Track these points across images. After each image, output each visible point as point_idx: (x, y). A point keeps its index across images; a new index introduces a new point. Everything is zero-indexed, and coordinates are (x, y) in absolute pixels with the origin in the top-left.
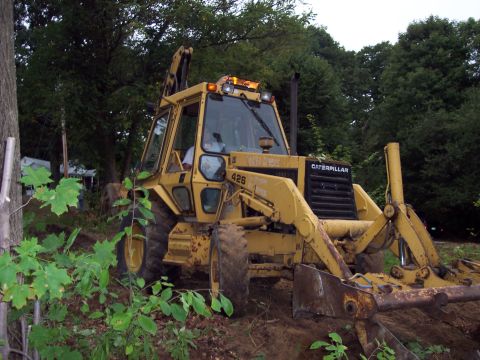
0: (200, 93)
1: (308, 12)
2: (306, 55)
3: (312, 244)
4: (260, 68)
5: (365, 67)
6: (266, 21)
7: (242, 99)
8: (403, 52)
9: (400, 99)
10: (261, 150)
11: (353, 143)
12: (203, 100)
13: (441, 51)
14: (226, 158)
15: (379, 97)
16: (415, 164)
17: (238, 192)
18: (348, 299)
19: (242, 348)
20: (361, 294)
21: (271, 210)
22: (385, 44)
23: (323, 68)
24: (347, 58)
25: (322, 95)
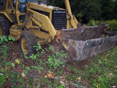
14: (27, 4)
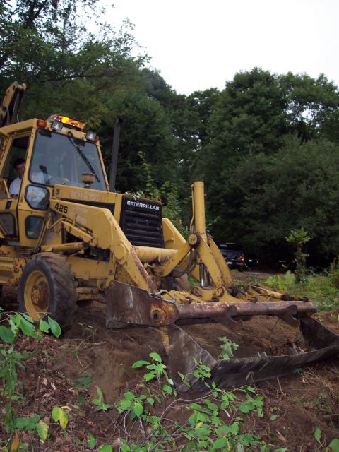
0: (31, 129)
1: (143, 55)
2: (140, 95)
3: (125, 266)
4: (96, 105)
5: (194, 110)
6: (104, 61)
7: (69, 137)
8: (229, 99)
9: (225, 141)
10: (83, 185)
11: (181, 180)
12: (33, 135)
13: (262, 100)
15: (206, 138)
16: (236, 202)
17: (60, 220)
18: (154, 308)
19: (69, 369)
20: (165, 304)
21: (90, 237)
22: (213, 90)
23: (156, 109)
24: (178, 100)
25: (154, 133)
